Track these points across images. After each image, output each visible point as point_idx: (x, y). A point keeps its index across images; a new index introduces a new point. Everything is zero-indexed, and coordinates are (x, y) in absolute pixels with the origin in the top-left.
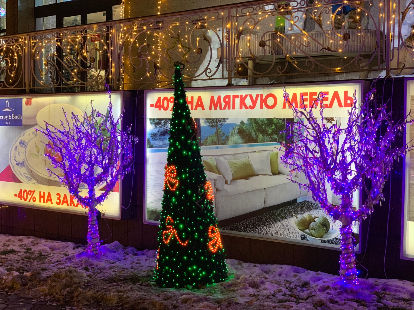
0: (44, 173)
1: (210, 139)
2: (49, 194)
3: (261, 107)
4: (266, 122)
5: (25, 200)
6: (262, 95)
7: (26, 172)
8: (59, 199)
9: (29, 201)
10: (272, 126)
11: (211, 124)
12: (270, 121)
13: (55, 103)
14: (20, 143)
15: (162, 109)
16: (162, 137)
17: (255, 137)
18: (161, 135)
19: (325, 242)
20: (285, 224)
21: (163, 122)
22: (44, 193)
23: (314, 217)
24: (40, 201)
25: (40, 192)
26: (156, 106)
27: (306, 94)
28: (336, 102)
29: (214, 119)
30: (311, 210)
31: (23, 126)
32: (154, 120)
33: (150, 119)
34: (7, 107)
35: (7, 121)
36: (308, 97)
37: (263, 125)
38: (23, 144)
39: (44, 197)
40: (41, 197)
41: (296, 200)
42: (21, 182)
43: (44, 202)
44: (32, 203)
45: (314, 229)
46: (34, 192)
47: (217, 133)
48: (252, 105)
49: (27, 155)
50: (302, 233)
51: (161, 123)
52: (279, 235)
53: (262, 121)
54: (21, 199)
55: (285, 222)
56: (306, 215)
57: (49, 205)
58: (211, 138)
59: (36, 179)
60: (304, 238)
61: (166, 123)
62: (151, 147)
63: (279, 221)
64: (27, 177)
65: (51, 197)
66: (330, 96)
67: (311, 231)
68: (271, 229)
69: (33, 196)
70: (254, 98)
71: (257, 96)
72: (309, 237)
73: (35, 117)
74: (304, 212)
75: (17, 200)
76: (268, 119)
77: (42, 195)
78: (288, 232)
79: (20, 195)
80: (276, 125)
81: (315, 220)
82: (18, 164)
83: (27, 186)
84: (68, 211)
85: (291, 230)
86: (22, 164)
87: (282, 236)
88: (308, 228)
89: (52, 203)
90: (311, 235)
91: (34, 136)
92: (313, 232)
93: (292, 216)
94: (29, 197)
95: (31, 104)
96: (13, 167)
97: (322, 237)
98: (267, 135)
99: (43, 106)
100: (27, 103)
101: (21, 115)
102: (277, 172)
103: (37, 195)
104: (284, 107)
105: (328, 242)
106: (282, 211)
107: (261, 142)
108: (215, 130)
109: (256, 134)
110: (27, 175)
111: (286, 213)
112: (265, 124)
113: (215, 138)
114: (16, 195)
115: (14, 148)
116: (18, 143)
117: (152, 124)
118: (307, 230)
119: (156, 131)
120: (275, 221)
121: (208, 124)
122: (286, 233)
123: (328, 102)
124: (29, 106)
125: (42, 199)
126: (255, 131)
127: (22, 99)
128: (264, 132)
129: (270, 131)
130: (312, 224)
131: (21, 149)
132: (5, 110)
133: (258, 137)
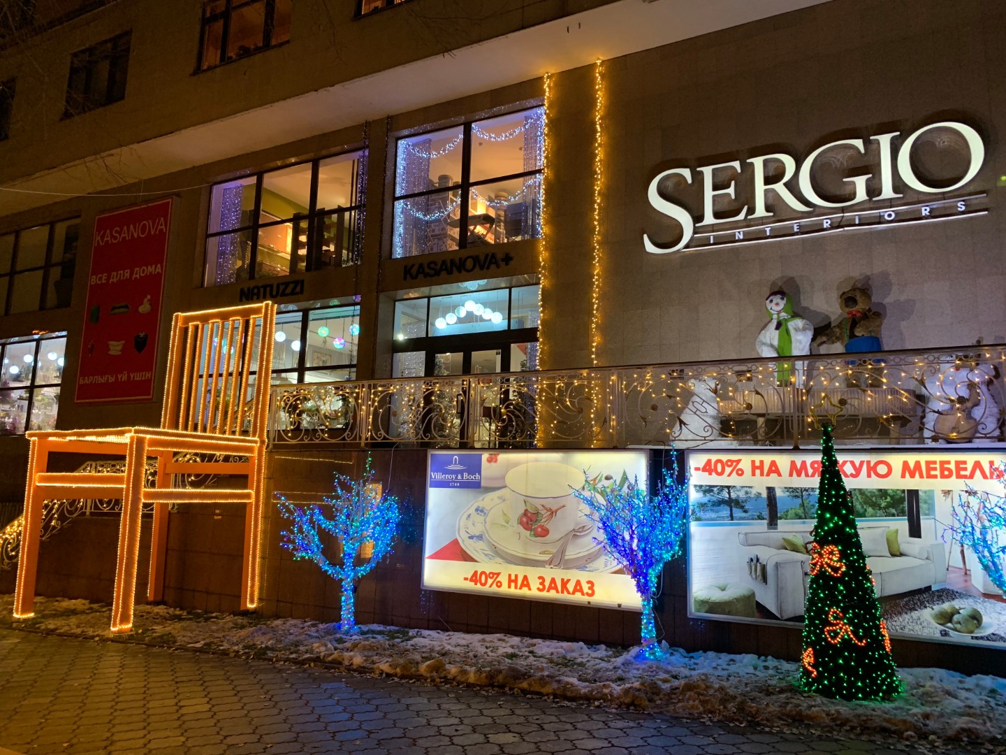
0: (517, 549)
1: (791, 513)
2: (525, 578)
3: (869, 476)
4: (877, 493)
5: (483, 585)
6: (869, 462)
7: (486, 549)
8: (542, 583)
9: (490, 586)
10: (886, 498)
11: (792, 494)
12: (883, 493)
13: (536, 460)
14: (477, 510)
15: (714, 473)
16: (715, 508)
17: (861, 511)
18: (713, 505)
19: (977, 638)
20: (915, 617)
21: (715, 489)
22: (516, 576)
23: (957, 607)
24: (509, 587)
25: (510, 576)
26: (704, 470)
27: (935, 462)
28: (978, 472)
29: (798, 488)
30: (953, 599)
31: (482, 489)
32: (701, 486)
33: (695, 486)
34: (455, 464)
35: (455, 482)
36: (938, 466)
37: (872, 496)
38: (482, 511)
39: (516, 581)
40: (510, 581)
41: (928, 588)
42: (476, 561)
43: (516, 587)
44: (495, 589)
45: (960, 623)
46: (498, 574)
47: (803, 505)
48: (854, 473)
49: (487, 525)
50: (942, 628)
51: (712, 491)
52: (906, 631)
53: (870, 492)
54: (476, 584)
55: (915, 614)
56: (946, 606)
57: (524, 592)
58: (793, 511)
59: (502, 557)
60: (945, 634)
61: (722, 491)
62: (698, 519)
63: (906, 613)
64: (486, 555)
65: (528, 582)
66: (970, 466)
67: (956, 625)
68: (894, 623)
69: (498, 579)
70: (857, 465)
71: (862, 463)
72: (951, 633)
73: (503, 478)
74: (944, 602)
75: (470, 586)
76: (880, 490)
77: (513, 578)
78: (920, 627)
79: (475, 578)
80: (892, 497)
81: (961, 611)
82: (471, 537)
83: (486, 566)
84: (556, 600)
85: (925, 624)
86: (480, 537)
87: (912, 632)
88: (950, 621)
89: (530, 589)
90: (955, 630)
91: (501, 501)
92: (958, 626)
93: (926, 607)
94: (490, 581)
95: (496, 461)
96: (463, 541)
97: (972, 632)
98: (880, 508)
99: (516, 464)
100: (490, 461)
101: (480, 474)
102: (898, 554)
103: (504, 579)
104: (903, 476)
105: (982, 638)
106: (909, 601)
107: (872, 516)
108: (799, 501)
109: (863, 507)
110: (486, 552)
111: (915, 604)
112: (875, 496)
113: (800, 512)
114: (466, 579)
115: (466, 516)
116: (472, 511)
117: (697, 491)
118: (949, 625)
119: (705, 500)
120: (900, 614)
121: (788, 493)
122: (917, 628)
123: (968, 473)
124: (493, 463)
125: (513, 585)
126: (861, 503)
127: (481, 455)
128: (875, 505)
129: (883, 504)
130: (956, 618)
131: (479, 518)
132: (451, 467)
133: (866, 510)
